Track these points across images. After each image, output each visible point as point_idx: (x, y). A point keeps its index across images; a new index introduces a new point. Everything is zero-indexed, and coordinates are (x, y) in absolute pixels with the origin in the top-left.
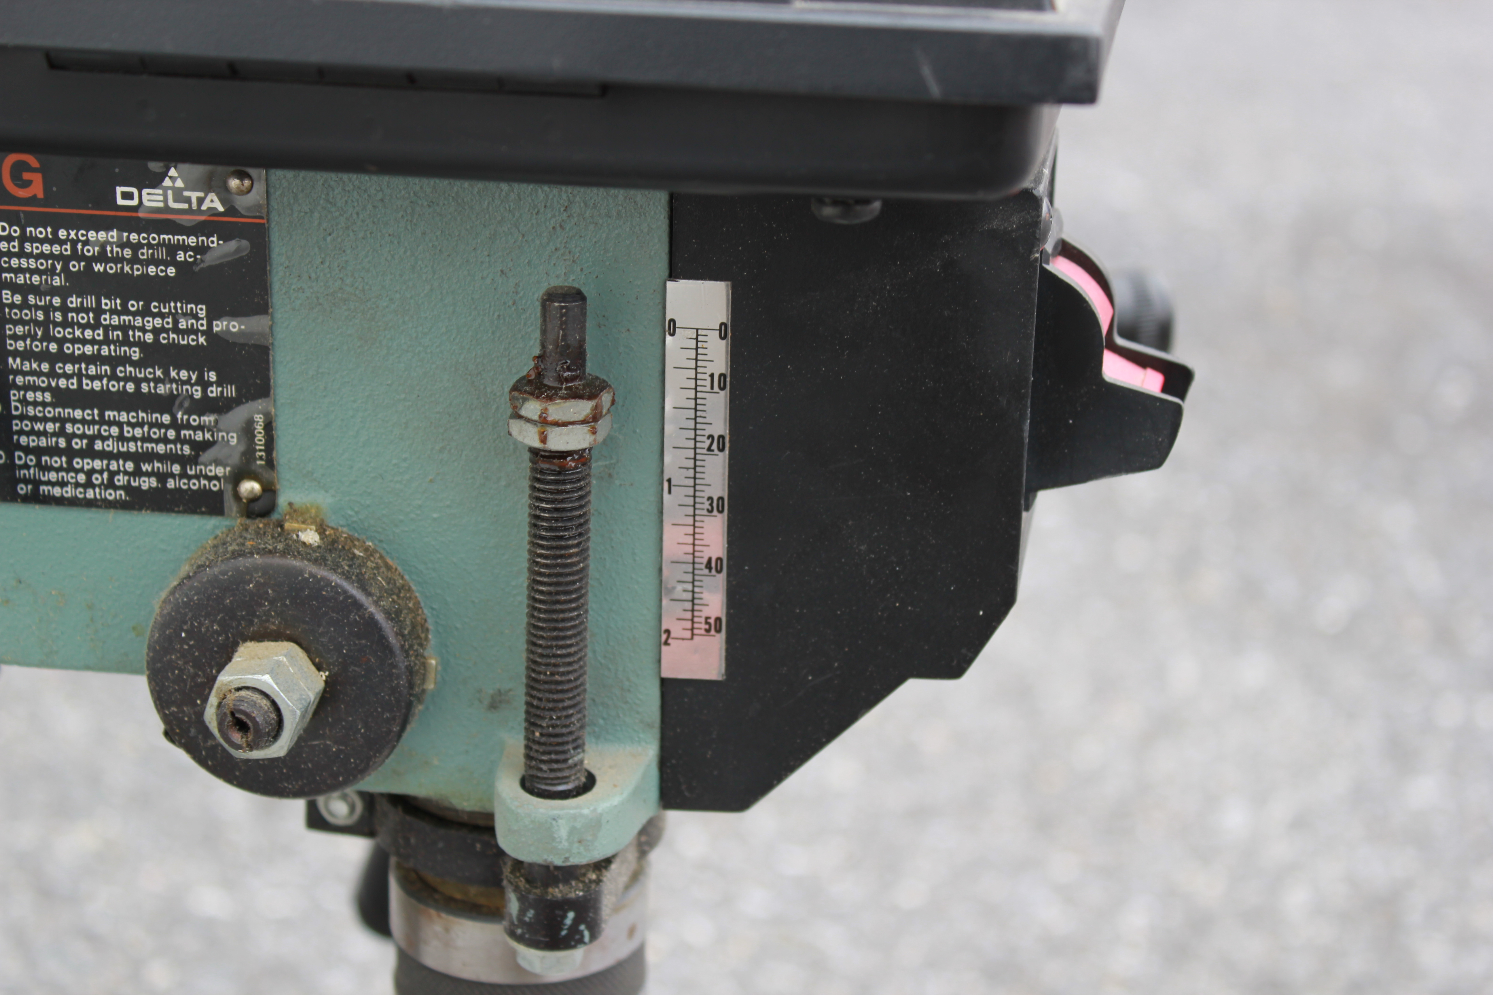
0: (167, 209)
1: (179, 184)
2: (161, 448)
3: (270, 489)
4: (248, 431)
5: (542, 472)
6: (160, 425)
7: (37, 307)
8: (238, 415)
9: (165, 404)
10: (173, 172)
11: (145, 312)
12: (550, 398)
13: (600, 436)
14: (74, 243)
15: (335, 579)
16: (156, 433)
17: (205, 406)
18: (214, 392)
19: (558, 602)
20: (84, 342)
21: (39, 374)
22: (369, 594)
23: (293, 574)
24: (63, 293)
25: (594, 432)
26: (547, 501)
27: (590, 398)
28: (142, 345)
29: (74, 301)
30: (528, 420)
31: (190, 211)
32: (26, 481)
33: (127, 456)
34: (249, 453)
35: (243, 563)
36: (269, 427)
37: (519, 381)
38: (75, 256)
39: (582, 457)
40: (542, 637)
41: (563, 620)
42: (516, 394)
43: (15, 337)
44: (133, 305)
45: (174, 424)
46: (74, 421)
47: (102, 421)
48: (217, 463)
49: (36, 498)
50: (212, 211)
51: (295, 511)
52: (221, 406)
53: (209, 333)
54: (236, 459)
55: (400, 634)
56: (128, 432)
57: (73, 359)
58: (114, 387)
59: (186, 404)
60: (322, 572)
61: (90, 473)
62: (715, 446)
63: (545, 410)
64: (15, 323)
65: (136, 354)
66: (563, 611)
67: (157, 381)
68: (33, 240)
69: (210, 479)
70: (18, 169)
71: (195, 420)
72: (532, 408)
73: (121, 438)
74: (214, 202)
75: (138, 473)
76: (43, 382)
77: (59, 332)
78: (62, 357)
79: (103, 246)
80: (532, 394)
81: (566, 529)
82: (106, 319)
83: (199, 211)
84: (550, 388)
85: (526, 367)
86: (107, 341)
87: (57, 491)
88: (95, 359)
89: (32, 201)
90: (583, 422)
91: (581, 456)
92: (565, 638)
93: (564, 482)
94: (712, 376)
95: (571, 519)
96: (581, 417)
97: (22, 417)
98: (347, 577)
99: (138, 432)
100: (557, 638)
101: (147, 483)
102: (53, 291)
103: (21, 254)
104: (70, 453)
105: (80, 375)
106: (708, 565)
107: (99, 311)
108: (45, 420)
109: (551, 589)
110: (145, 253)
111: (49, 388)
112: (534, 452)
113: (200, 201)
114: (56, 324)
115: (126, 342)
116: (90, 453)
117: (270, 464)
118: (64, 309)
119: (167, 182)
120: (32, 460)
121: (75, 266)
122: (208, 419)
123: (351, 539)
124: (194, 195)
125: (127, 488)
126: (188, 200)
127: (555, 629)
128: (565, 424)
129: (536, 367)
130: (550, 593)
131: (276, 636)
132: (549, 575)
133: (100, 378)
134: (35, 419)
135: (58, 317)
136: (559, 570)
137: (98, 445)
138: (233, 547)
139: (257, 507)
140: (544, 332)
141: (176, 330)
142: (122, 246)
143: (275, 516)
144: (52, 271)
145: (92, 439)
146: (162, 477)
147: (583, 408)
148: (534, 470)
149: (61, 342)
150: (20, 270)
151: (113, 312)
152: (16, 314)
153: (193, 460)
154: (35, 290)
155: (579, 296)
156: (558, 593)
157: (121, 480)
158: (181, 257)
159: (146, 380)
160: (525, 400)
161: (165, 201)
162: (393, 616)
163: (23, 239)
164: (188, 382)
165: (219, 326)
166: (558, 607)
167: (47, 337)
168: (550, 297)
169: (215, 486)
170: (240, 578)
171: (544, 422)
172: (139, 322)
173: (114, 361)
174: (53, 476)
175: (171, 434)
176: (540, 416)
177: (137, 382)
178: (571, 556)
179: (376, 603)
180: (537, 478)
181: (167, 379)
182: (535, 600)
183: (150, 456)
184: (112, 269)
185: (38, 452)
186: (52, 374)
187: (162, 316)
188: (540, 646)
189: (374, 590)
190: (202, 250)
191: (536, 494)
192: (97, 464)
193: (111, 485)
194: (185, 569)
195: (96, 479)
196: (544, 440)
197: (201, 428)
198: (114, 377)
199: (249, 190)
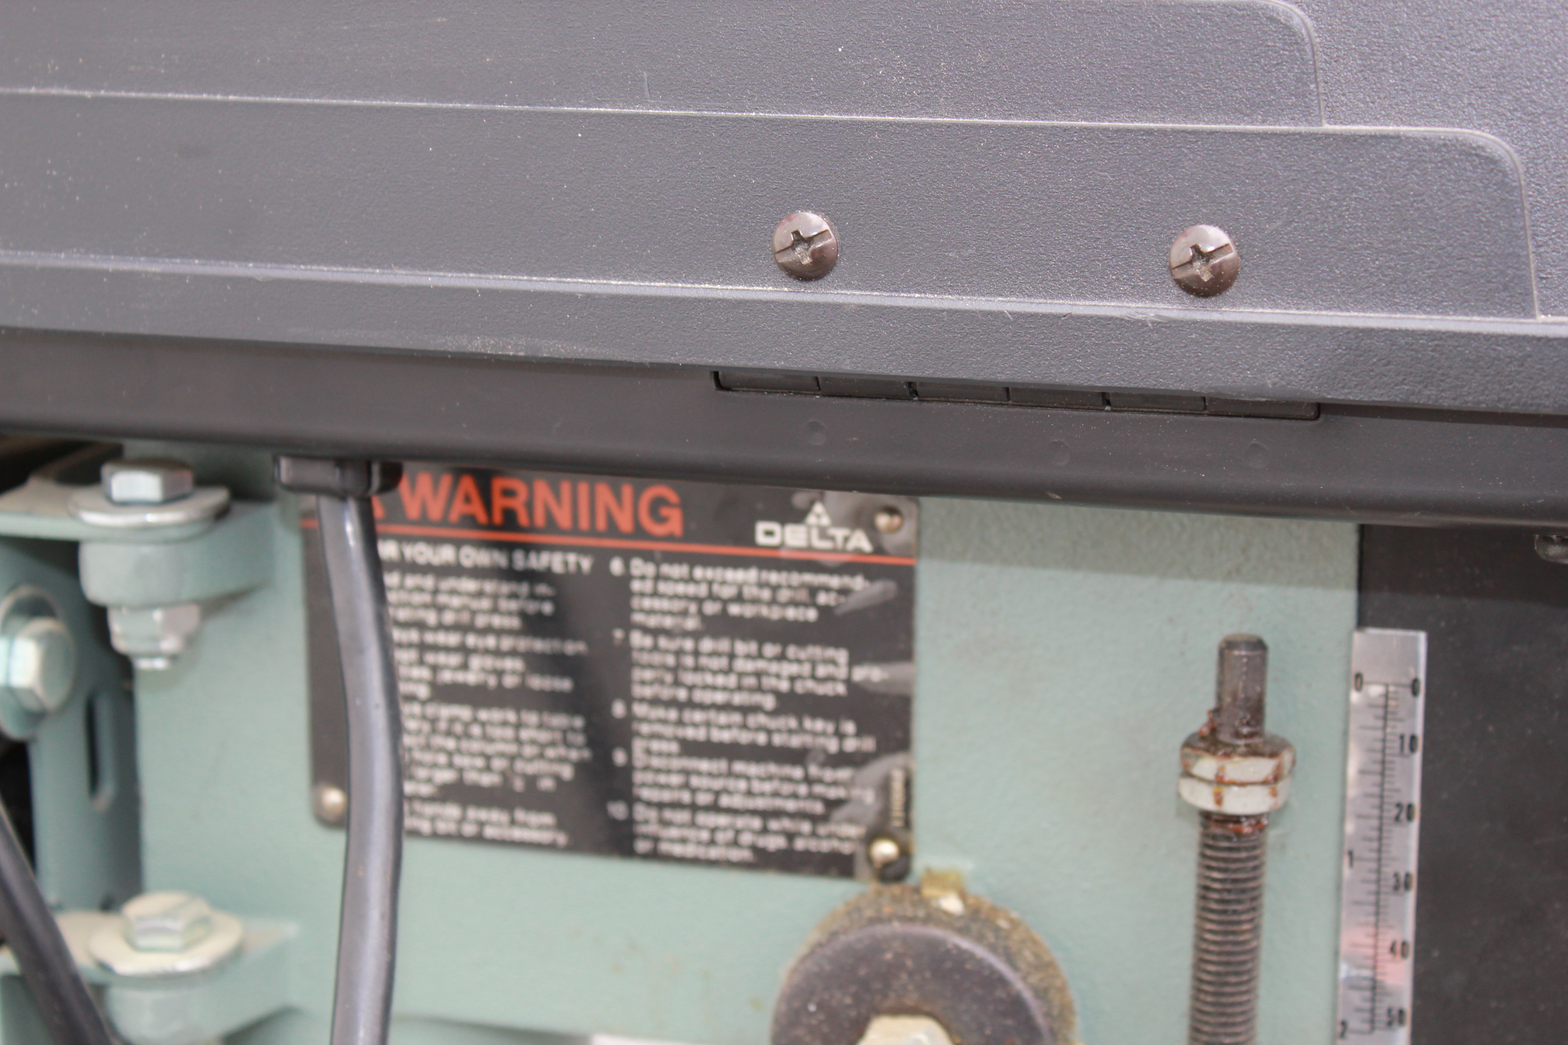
0: (810, 548)
1: (825, 521)
2: (791, 805)
3: (905, 853)
4: (884, 788)
5: (1214, 837)
6: (789, 779)
7: (666, 651)
8: (875, 771)
9: (798, 757)
10: (818, 508)
11: (782, 657)
12: (1227, 755)
13: (1280, 800)
14: (710, 583)
15: (980, 952)
16: (787, 788)
17: (841, 760)
18: (851, 745)
19: (1226, 984)
20: (714, 688)
21: (664, 722)
22: (1015, 968)
23: (933, 944)
24: (696, 635)
25: (1274, 794)
26: (1219, 870)
27: (1273, 755)
28: (777, 694)
29: (707, 645)
30: (1201, 780)
31: (834, 551)
32: (646, 837)
33: (754, 812)
34: (885, 813)
35: (881, 930)
36: (908, 784)
37: (1192, 736)
38: (712, 597)
39: (1257, 820)
40: (1207, 1023)
41: (1233, 1004)
42: (1188, 751)
43: (643, 683)
44: (770, 650)
45: (808, 780)
46: (699, 773)
47: (730, 774)
48: (851, 821)
49: (655, 856)
50: (859, 551)
51: (934, 877)
52: (856, 760)
53: (848, 682)
54: (871, 817)
55: (1048, 1015)
56: (757, 786)
57: (702, 707)
58: (744, 738)
59: (821, 757)
60: (965, 944)
61: (714, 830)
62: (1403, 816)
63: (1221, 769)
64: (644, 667)
65: (769, 702)
66: (1232, 994)
67: (790, 731)
68: (667, 579)
69: (841, 839)
70: (657, 504)
71: (829, 774)
72: (1207, 766)
73: (749, 793)
74: (861, 541)
75: (765, 831)
76: (668, 731)
77: (689, 678)
78: (691, 704)
79: (740, 587)
80: (1207, 750)
81: (1239, 902)
82: (741, 665)
83: (844, 551)
84: (1227, 745)
85: (1198, 722)
86: (740, 688)
87: (677, 850)
88: (727, 707)
89: (670, 538)
90: (1265, 783)
91: (1258, 823)
92: (1234, 1024)
93: (1238, 849)
94: (1402, 737)
95: (1244, 891)
96: (1260, 777)
97: (647, 768)
98: (993, 948)
99: (768, 787)
100: (1225, 1025)
101: (775, 843)
102: (686, 634)
103: (655, 594)
104: (694, 808)
105: (708, 724)
106: (1392, 949)
107: (732, 656)
108: (669, 771)
109: (1220, 969)
110: (784, 595)
111: (676, 739)
112: (1206, 816)
113: (846, 539)
114: (686, 669)
115: (759, 689)
116: (715, 808)
117: (907, 824)
118: (696, 653)
119: (811, 519)
120: (653, 814)
121: (711, 608)
122: (844, 774)
123: (994, 910)
124: (840, 533)
125: (754, 848)
126: (832, 539)
127: (1223, 1014)
128: (1242, 784)
129: (1211, 721)
130: (1218, 974)
131: (913, 1011)
132: (1219, 953)
133: (729, 727)
134: (658, 771)
135: (689, 661)
136: (1228, 948)
137: (725, 801)
138: (869, 913)
139: (891, 872)
140: (1220, 683)
141: (814, 677)
142: (761, 585)
143: (911, 881)
144: (684, 613)
145: (717, 793)
146: (790, 836)
147: (1263, 767)
148: (1205, 835)
149: (691, 688)
150: (651, 612)
151: (748, 657)
152: (645, 658)
153: (824, 819)
154: (668, 633)
155: (1259, 645)
156: (1227, 974)
157: (746, 838)
158: (823, 599)
159: (779, 731)
160: (1198, 757)
161: (809, 539)
162: (1041, 993)
163: (658, 578)
164: (824, 734)
165: (860, 674)
166: (1227, 989)
167: (677, 683)
168: (1228, 646)
169: (846, 848)
170: (876, 948)
171: (1220, 781)
172: (774, 667)
173: (746, 710)
174: (674, 832)
175: (803, 789)
176: (1217, 776)
177: (769, 732)
178: (1243, 932)
179: (1024, 979)
180: (1208, 843)
181: (801, 730)
182: (1201, 981)
183: (778, 814)
184: (749, 611)
185: (660, 806)
186: (680, 723)
187: (799, 661)
188: (1206, 1033)
189: (1022, 965)
190: (844, 592)
191: (1206, 862)
192: (722, 820)
193: (735, 843)
194: (814, 936)
195: (721, 837)
196: (1219, 801)
197: (835, 783)
198: (744, 726)
199: (898, 529)
